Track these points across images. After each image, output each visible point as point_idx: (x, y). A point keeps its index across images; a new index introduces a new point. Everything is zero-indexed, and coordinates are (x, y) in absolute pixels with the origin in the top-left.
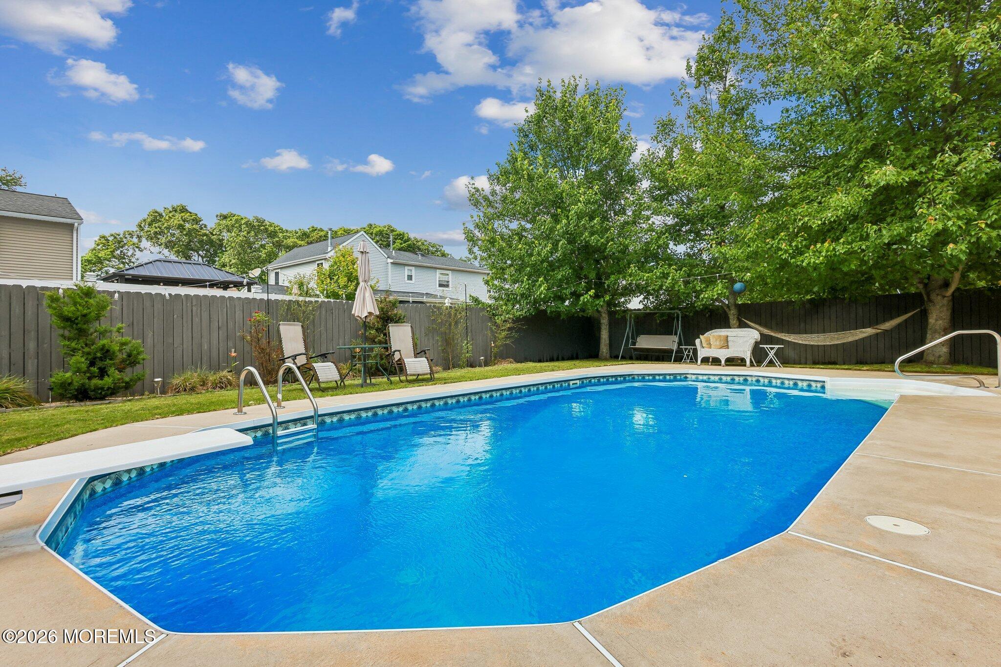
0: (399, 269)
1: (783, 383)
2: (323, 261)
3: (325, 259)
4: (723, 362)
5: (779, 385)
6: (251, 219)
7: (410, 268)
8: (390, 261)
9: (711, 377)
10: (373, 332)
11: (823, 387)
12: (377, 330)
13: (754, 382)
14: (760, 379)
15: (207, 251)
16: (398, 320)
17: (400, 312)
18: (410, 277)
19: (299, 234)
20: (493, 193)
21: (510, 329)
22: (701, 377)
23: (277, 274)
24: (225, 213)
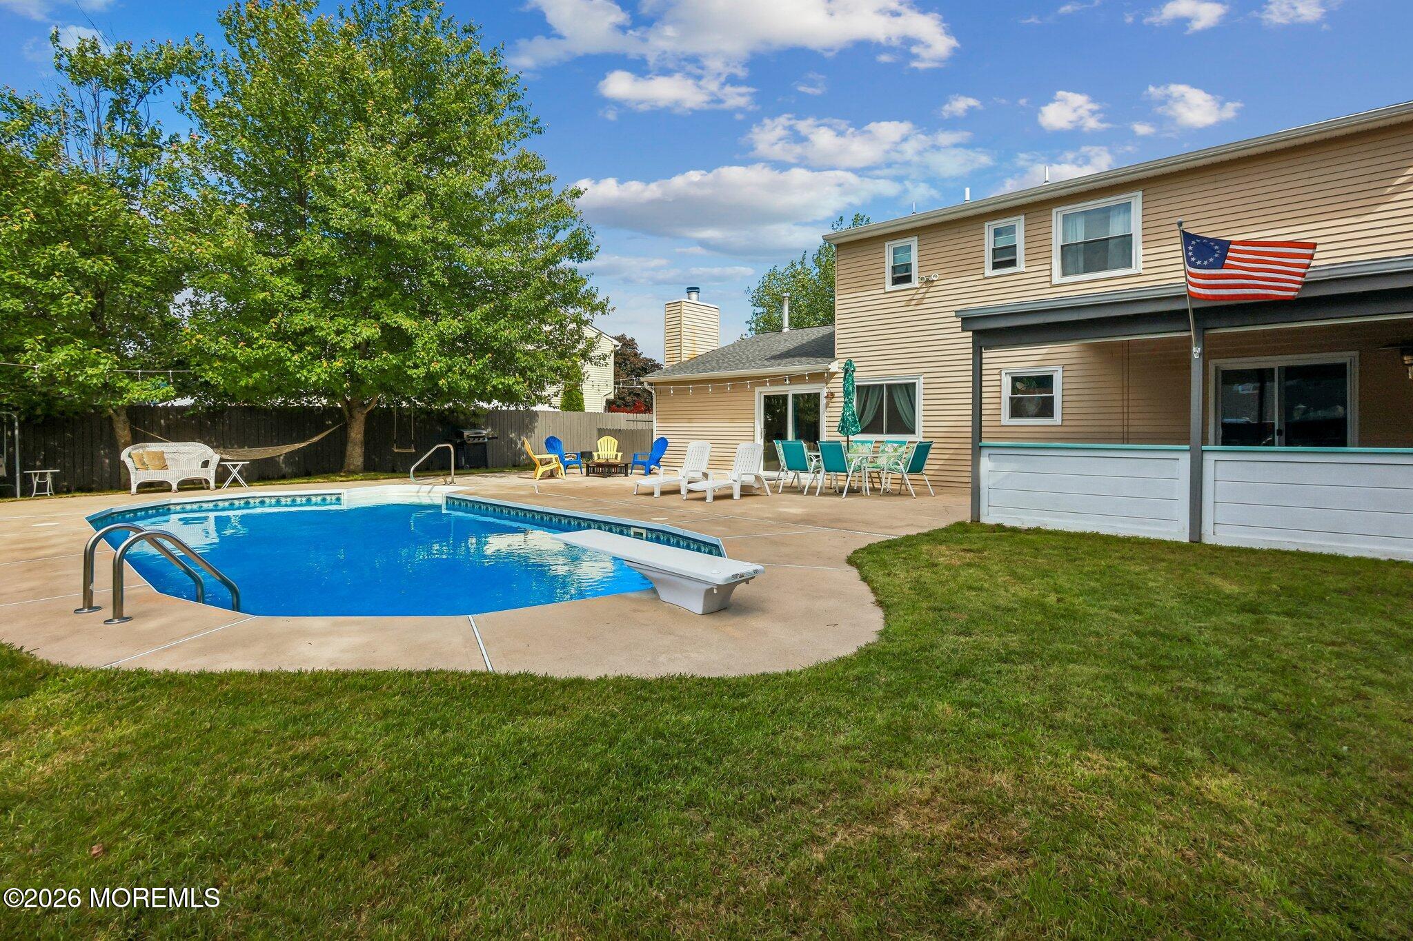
1: (294, 501)
4: (174, 487)
5: (289, 503)
9: (203, 505)
11: (338, 499)
13: (257, 504)
14: (266, 499)
22: (188, 507)
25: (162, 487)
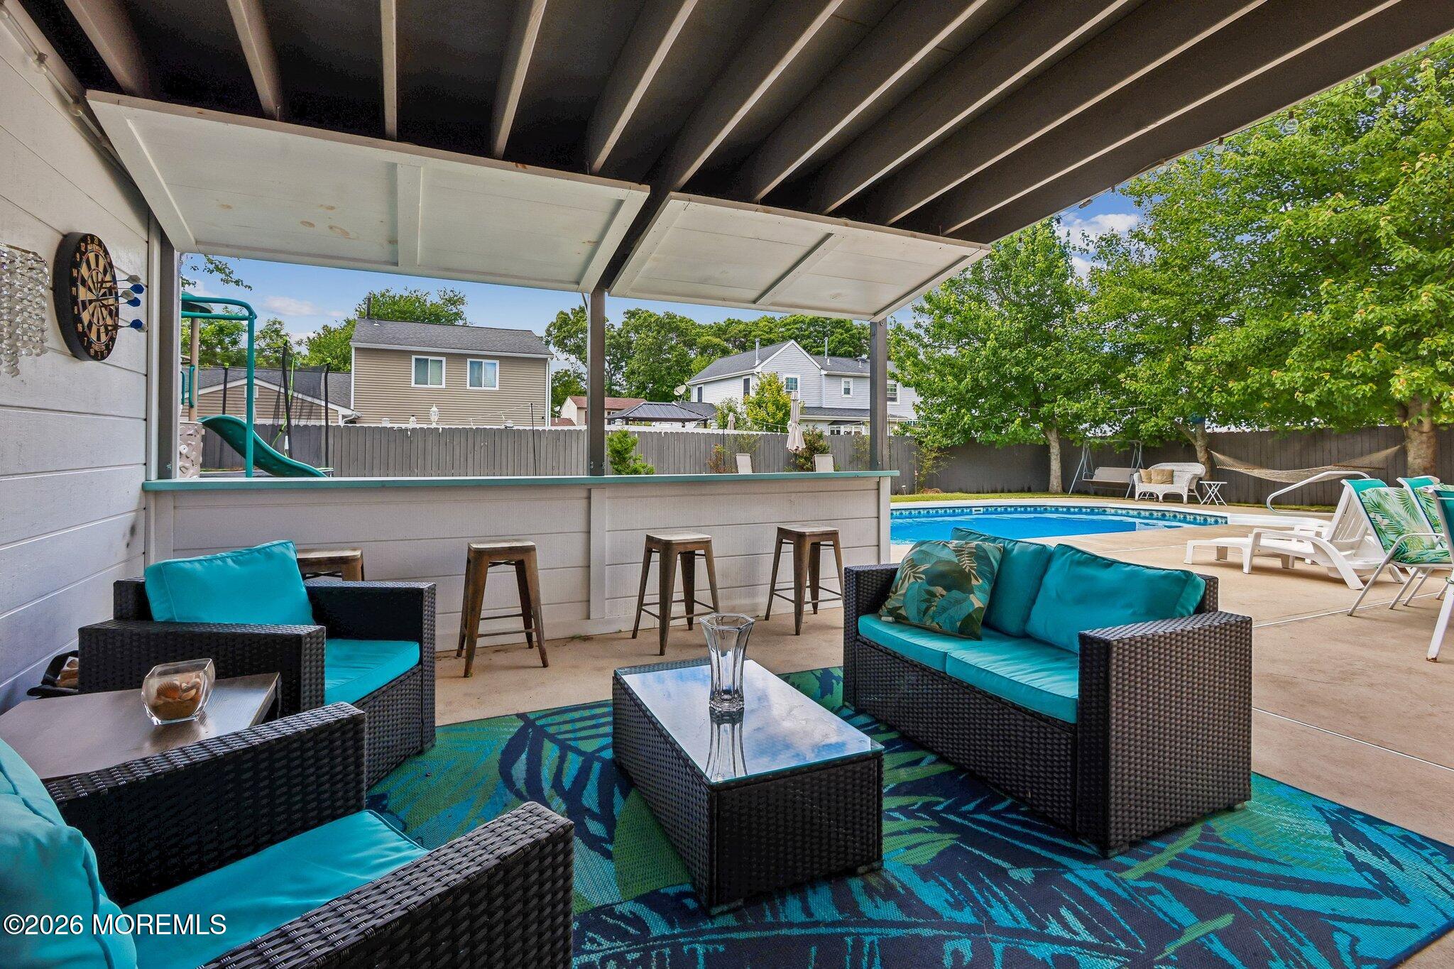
0: (833, 381)
2: (750, 377)
3: (753, 374)
4: (1161, 498)
6: (662, 315)
7: (847, 380)
8: (824, 372)
10: (802, 460)
11: (1226, 523)
12: (806, 458)
15: (615, 356)
16: (823, 451)
17: (825, 443)
18: (847, 391)
19: (715, 328)
20: (918, 326)
21: (935, 458)
23: (700, 389)
24: (632, 309)
25: (1151, 497)
